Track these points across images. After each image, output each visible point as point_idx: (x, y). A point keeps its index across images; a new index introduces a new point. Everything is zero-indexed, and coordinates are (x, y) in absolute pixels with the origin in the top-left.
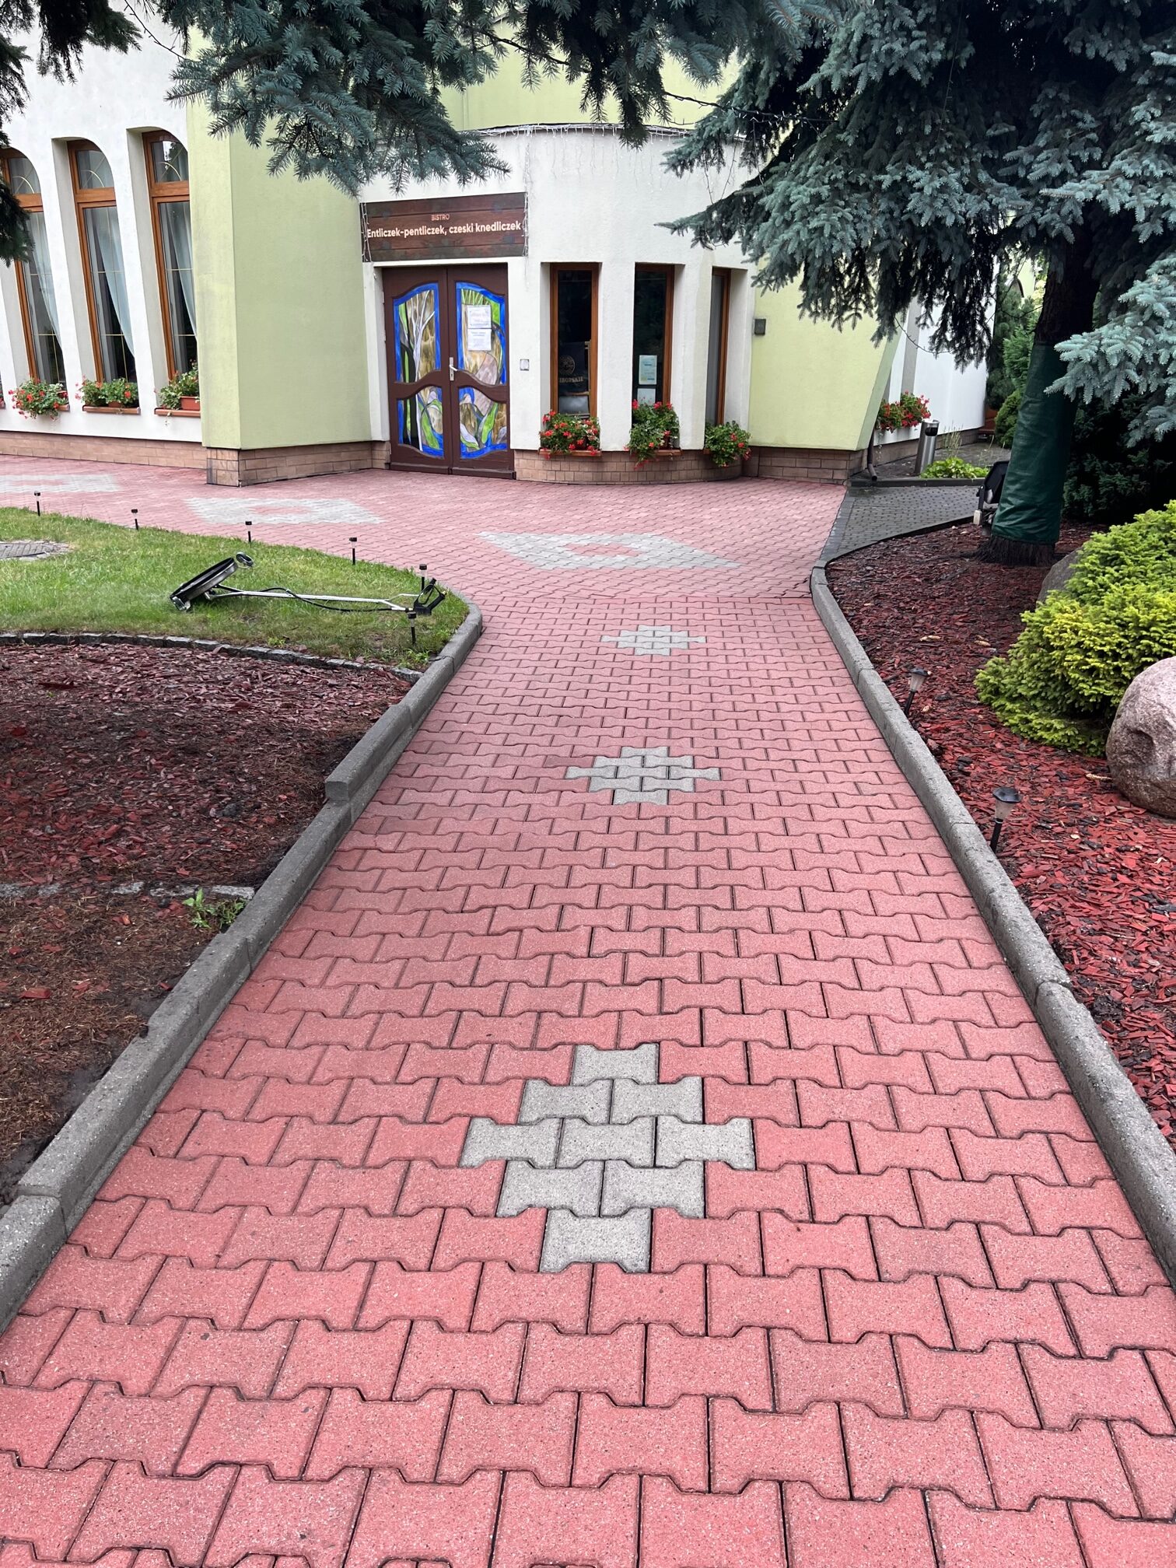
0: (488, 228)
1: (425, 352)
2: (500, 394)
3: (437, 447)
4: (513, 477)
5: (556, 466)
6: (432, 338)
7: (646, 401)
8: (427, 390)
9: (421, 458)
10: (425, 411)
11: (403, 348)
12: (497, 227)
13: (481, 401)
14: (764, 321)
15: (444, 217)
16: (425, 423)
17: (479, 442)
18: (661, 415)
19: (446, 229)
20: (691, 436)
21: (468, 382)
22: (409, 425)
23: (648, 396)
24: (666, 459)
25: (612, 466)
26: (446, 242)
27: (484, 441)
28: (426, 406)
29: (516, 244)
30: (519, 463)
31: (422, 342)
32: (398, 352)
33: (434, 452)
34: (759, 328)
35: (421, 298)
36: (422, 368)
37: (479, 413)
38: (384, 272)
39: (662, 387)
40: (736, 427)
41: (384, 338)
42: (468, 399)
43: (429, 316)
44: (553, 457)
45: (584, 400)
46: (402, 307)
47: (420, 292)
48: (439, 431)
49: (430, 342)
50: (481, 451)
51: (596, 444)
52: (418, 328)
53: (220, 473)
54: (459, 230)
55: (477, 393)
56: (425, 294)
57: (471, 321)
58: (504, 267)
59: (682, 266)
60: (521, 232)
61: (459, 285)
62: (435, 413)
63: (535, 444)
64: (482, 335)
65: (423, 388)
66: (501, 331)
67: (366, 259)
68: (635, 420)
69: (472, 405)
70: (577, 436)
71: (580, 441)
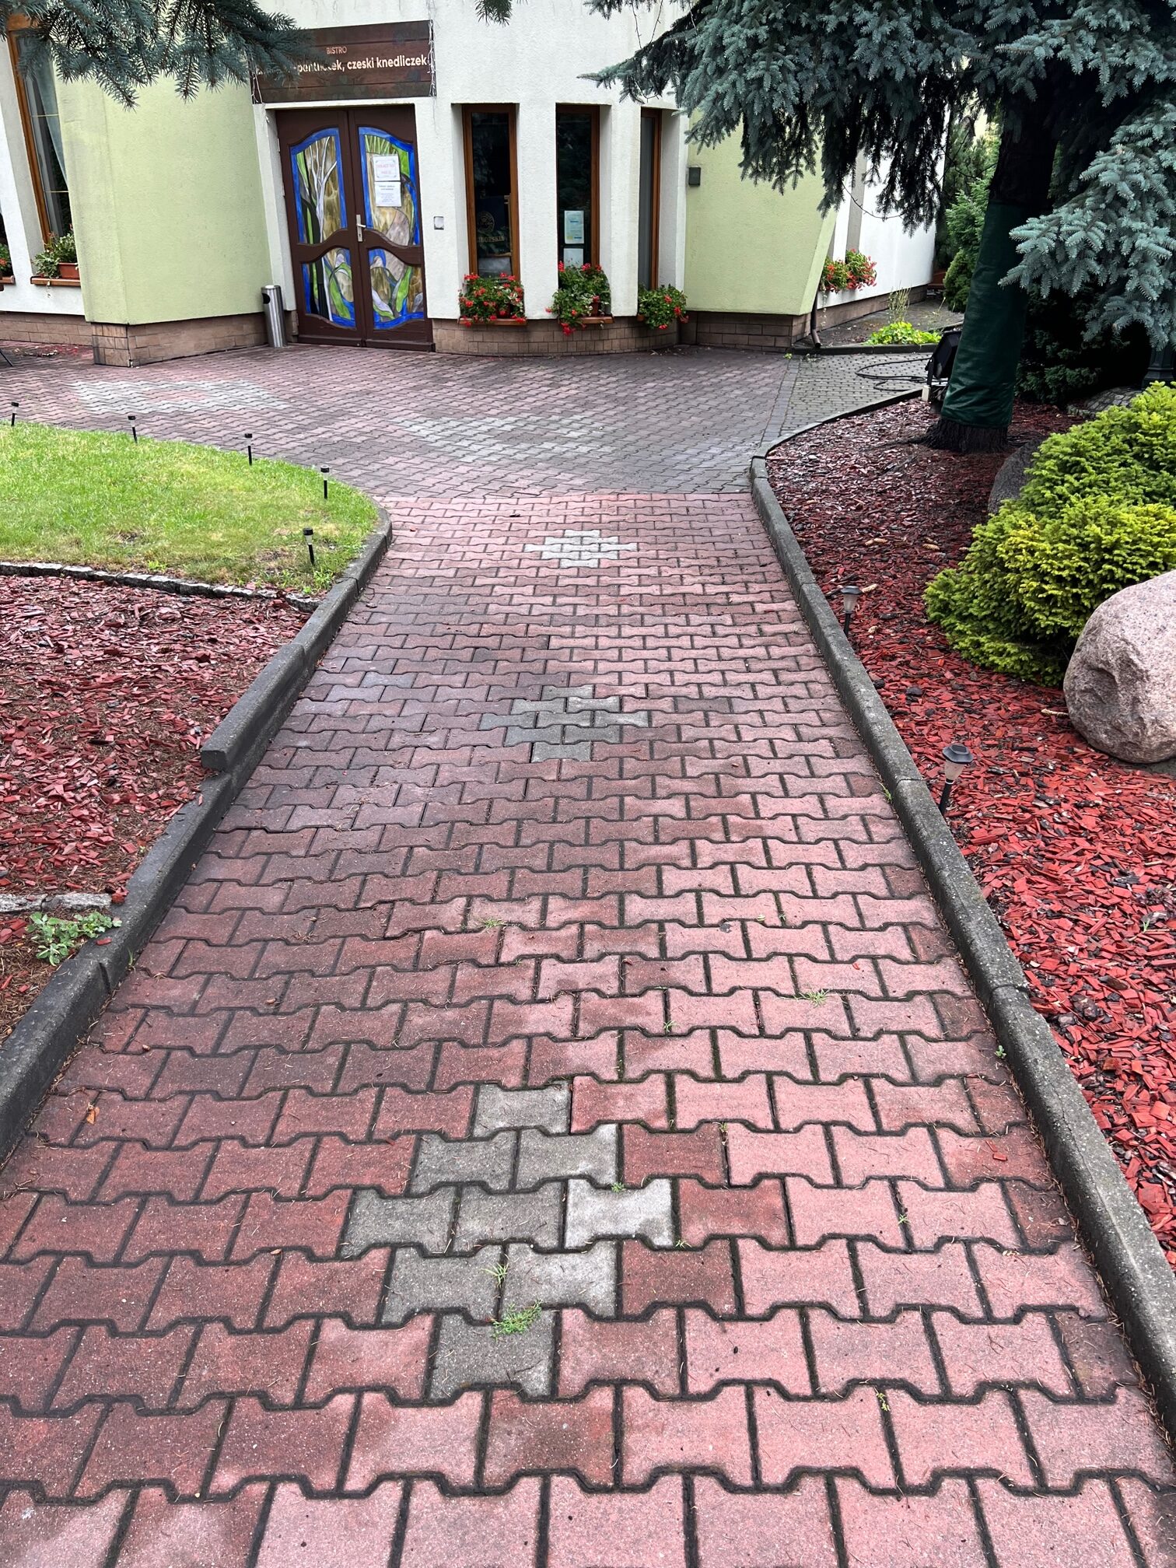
0: (390, 63)
1: (329, 208)
2: (413, 257)
3: (348, 317)
4: (433, 348)
5: (478, 337)
6: (335, 193)
7: (573, 262)
8: (334, 252)
9: (331, 329)
10: (333, 276)
11: (304, 204)
12: (400, 61)
13: (394, 265)
14: (699, 169)
15: (341, 50)
16: (334, 290)
17: (394, 311)
18: (590, 278)
19: (344, 64)
20: (624, 301)
21: (378, 242)
22: (316, 292)
23: (575, 257)
24: (595, 327)
25: (538, 336)
26: (344, 80)
27: (399, 309)
28: (334, 271)
29: (422, 82)
30: (438, 333)
31: (325, 199)
32: (299, 209)
33: (344, 322)
34: (694, 177)
35: (321, 145)
36: (326, 227)
37: (392, 278)
38: (277, 116)
39: (590, 246)
40: (672, 289)
41: (282, 193)
42: (379, 263)
43: (331, 166)
44: (474, 327)
45: (506, 261)
46: (300, 155)
47: (320, 139)
48: (350, 299)
49: (333, 197)
50: (397, 320)
51: (522, 315)
52: (320, 180)
53: (108, 352)
54: (358, 65)
55: (388, 255)
56: (325, 141)
57: (379, 173)
58: (411, 108)
59: (608, 107)
60: (427, 68)
61: (362, 130)
62: (344, 277)
63: (454, 312)
64: (390, 188)
65: (329, 250)
66: (410, 183)
67: (257, 100)
68: (562, 284)
69: (384, 269)
70: (500, 303)
71: (503, 311)
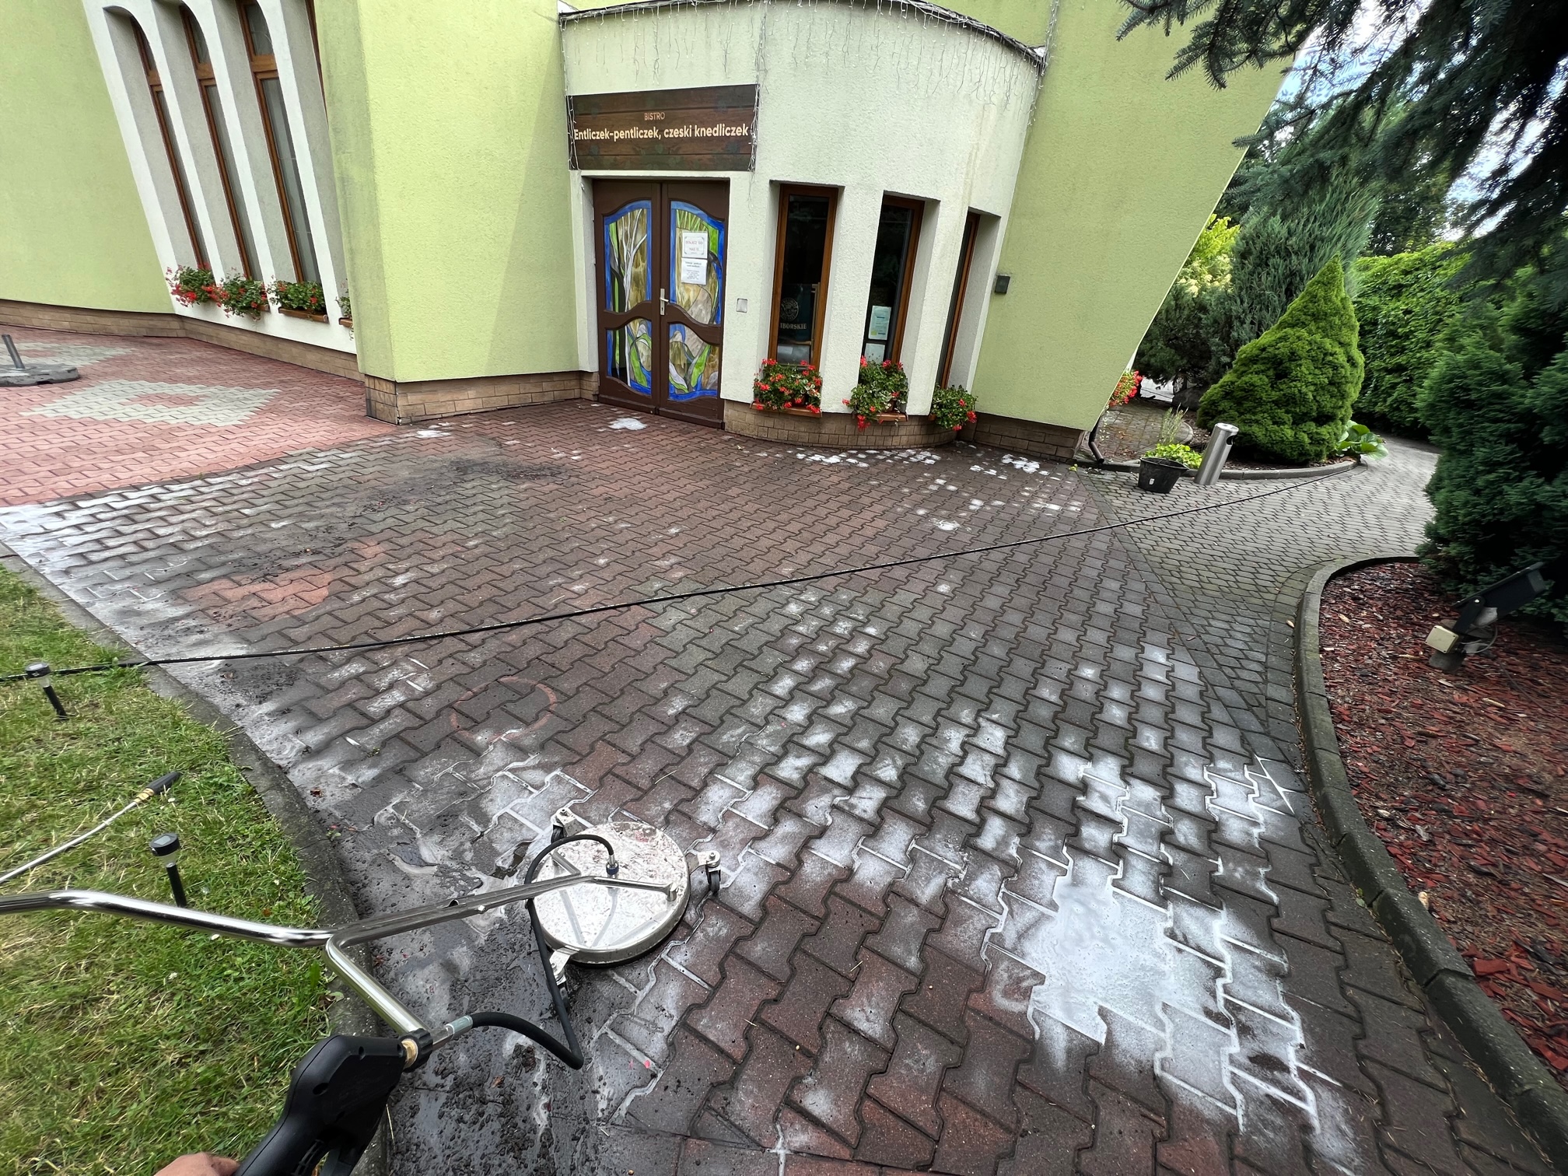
0: (708, 132)
1: (636, 280)
2: (713, 335)
3: (645, 384)
4: (722, 426)
5: (769, 422)
6: (643, 265)
7: (874, 358)
8: (637, 322)
9: (628, 393)
10: (634, 344)
11: (613, 274)
12: (719, 130)
13: (693, 342)
14: (1007, 279)
15: (659, 116)
16: (634, 358)
17: (689, 385)
18: (889, 375)
19: (661, 132)
20: (919, 401)
21: (679, 317)
22: (617, 358)
23: (877, 352)
24: (889, 424)
25: (830, 427)
26: (660, 149)
27: (693, 384)
28: (635, 339)
29: (741, 155)
30: (728, 413)
31: (633, 270)
32: (608, 277)
33: (641, 389)
34: (1002, 285)
35: (633, 217)
36: (632, 298)
37: (689, 354)
38: (594, 184)
39: (893, 343)
40: (962, 390)
41: (593, 261)
42: (679, 337)
43: (641, 238)
44: (767, 413)
45: (805, 350)
46: (613, 226)
47: (632, 210)
48: (648, 368)
49: (640, 269)
50: (691, 394)
51: (817, 402)
52: (629, 252)
53: (380, 406)
54: (675, 133)
55: (688, 331)
56: (638, 213)
57: (686, 248)
58: (725, 184)
59: (935, 203)
60: (749, 138)
61: (674, 204)
62: (644, 347)
63: (748, 397)
64: (697, 265)
65: (632, 319)
66: (717, 262)
67: (574, 166)
68: (862, 380)
69: (683, 344)
70: (796, 392)
71: (799, 400)
